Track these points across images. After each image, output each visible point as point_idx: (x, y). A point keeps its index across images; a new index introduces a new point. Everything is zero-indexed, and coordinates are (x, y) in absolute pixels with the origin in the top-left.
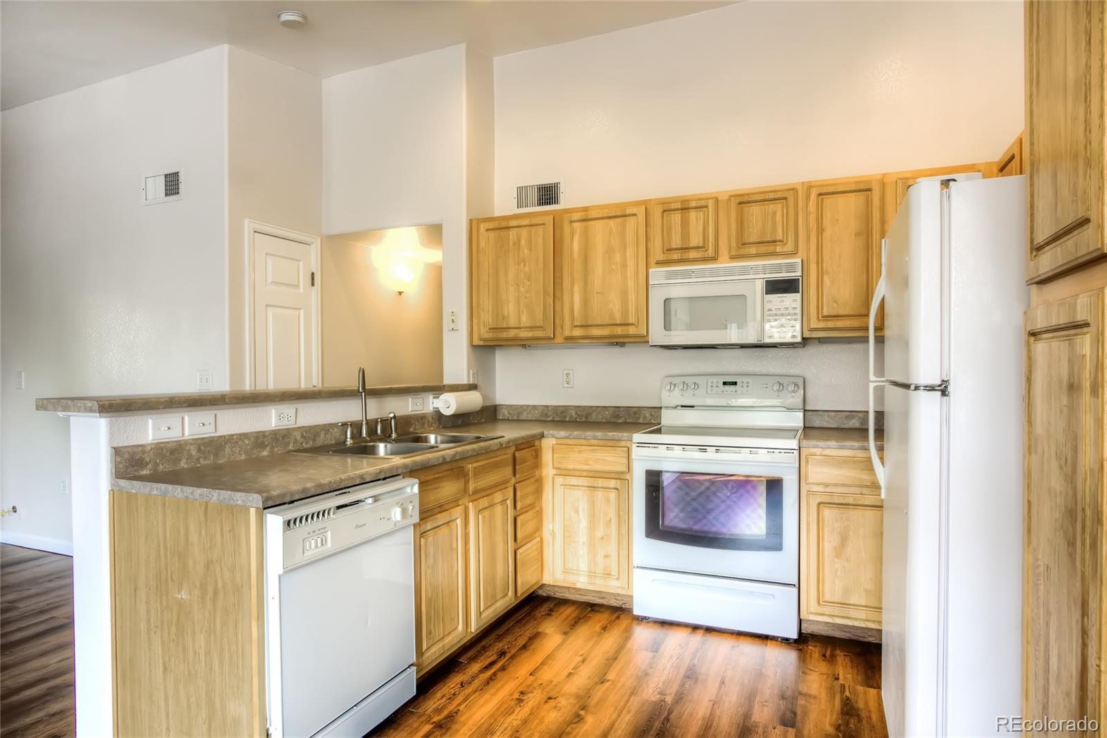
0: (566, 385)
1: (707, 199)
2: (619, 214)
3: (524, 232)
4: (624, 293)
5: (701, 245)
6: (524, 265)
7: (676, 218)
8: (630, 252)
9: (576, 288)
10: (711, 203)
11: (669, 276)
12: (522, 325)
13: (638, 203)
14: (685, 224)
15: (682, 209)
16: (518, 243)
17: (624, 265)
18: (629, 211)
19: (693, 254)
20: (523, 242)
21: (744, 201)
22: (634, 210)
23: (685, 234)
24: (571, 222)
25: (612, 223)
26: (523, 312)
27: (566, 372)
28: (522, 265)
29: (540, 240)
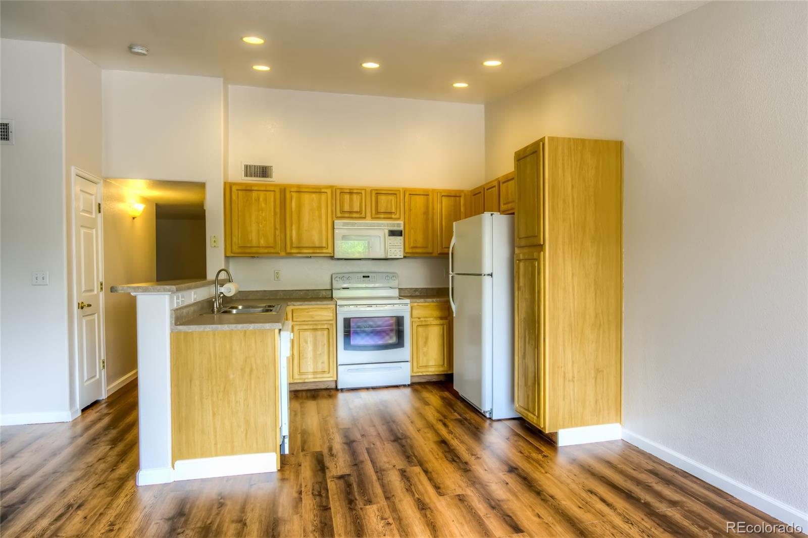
0: (276, 279)
1: (362, 189)
2: (317, 191)
3: (262, 194)
4: (320, 232)
5: (359, 211)
6: (262, 212)
7: (347, 197)
8: (323, 211)
9: (294, 227)
10: (363, 192)
11: (345, 224)
12: (261, 245)
13: (327, 187)
14: (351, 200)
15: (349, 193)
16: (258, 199)
17: (320, 217)
18: (323, 190)
19: (355, 215)
20: (261, 199)
21: (378, 193)
22: (325, 190)
23: (351, 205)
24: (291, 192)
25: (314, 196)
26: (261, 238)
27: (276, 271)
28: (261, 212)
29: (272, 199)
